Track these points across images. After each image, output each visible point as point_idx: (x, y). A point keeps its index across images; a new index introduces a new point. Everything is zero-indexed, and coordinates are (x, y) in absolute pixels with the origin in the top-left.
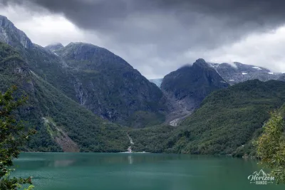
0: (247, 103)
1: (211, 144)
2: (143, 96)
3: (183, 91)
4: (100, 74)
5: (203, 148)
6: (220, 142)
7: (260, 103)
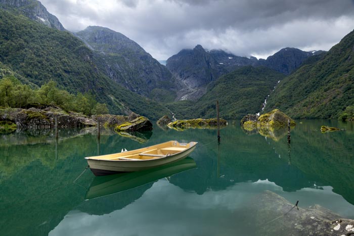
0: (250, 84)
1: (237, 113)
2: (157, 76)
3: (186, 72)
4: (122, 57)
5: (232, 116)
6: (242, 112)
7: (260, 84)
